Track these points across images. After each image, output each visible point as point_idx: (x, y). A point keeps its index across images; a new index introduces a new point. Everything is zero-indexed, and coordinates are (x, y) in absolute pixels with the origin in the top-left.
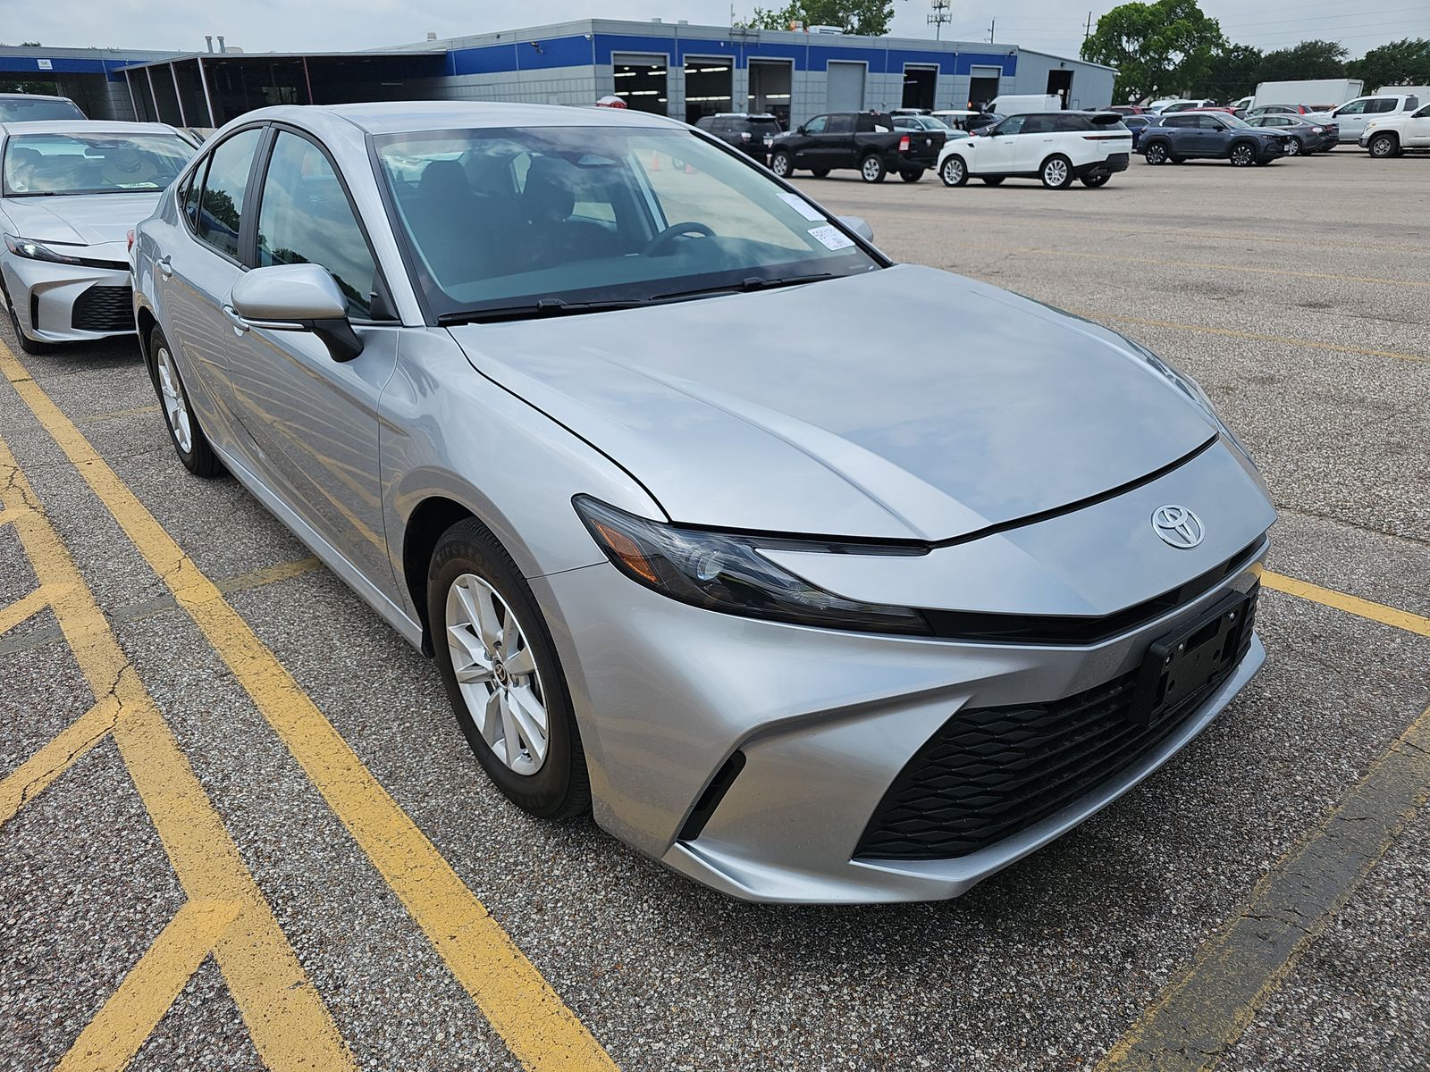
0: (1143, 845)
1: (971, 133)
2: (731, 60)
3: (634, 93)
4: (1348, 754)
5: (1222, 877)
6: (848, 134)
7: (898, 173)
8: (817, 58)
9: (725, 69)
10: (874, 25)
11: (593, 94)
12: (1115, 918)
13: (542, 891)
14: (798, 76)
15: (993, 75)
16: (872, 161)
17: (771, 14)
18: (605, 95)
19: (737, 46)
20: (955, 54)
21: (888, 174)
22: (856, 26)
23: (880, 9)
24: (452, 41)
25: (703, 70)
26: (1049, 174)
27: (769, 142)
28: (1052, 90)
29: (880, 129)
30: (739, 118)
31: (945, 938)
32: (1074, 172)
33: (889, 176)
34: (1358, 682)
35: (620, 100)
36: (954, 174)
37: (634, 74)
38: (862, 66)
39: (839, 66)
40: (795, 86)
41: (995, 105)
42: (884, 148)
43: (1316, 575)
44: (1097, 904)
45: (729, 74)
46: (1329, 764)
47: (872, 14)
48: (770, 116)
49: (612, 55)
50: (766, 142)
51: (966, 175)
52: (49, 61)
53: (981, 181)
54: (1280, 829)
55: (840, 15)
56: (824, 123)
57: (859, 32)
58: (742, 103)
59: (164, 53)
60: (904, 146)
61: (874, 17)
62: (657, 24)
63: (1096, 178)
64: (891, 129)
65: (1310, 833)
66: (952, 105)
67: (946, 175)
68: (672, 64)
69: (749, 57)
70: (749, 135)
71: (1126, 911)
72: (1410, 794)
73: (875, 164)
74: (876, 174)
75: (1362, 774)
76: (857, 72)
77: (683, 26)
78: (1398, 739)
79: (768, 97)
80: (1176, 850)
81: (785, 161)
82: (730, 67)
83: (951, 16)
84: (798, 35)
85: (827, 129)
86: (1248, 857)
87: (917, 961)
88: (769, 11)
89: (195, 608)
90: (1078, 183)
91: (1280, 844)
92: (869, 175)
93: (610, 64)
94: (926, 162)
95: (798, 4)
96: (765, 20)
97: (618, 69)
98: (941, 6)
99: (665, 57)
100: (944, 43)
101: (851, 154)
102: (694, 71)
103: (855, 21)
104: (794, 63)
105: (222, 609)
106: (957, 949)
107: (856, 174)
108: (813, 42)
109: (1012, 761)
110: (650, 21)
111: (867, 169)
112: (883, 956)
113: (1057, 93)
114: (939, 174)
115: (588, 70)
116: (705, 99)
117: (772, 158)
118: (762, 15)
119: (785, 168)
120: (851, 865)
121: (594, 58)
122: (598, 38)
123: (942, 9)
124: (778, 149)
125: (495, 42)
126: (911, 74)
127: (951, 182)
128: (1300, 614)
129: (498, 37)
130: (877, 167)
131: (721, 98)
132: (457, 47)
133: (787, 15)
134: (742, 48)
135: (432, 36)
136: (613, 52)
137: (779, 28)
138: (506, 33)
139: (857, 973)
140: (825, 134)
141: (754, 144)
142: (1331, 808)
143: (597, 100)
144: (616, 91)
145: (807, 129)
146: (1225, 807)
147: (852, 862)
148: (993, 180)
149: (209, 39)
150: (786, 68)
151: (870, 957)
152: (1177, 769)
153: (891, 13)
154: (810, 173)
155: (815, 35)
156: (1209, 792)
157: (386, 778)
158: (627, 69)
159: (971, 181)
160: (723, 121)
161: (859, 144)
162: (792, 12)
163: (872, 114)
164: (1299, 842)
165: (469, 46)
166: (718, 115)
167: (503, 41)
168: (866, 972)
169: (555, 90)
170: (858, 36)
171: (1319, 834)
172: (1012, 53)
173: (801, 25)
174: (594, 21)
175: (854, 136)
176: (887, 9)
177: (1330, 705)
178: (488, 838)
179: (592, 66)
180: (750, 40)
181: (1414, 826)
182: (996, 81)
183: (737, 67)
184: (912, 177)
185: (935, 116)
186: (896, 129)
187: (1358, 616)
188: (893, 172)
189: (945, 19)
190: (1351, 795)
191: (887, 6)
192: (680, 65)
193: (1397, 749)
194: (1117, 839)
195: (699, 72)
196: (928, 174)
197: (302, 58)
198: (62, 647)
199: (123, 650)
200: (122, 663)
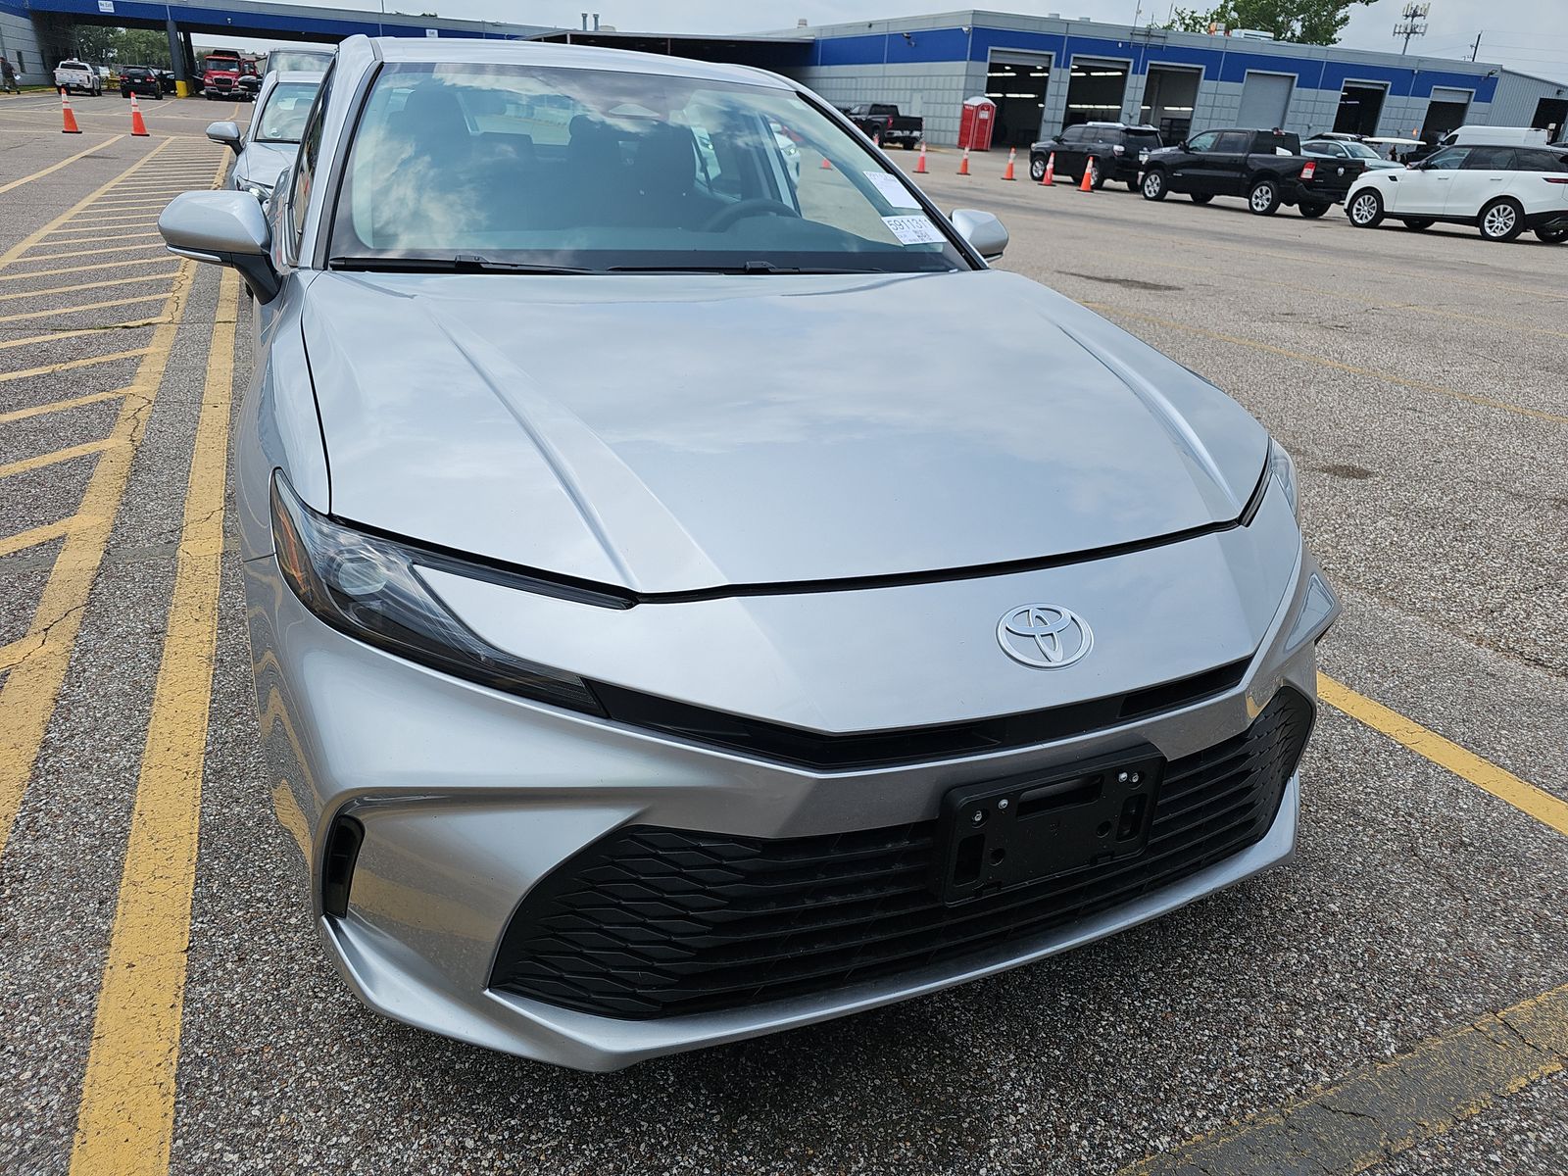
0: (1006, 1070)
1: (1408, 167)
2: (1128, 63)
3: (1008, 95)
4: (1401, 1017)
5: (1085, 1142)
6: (1240, 154)
7: (1296, 206)
8: (1233, 66)
9: (1120, 74)
10: (1320, 32)
11: (961, 93)
12: (896, 1157)
13: (260, 939)
14: (1206, 86)
15: (1461, 99)
16: (1265, 188)
17: (1195, 15)
18: (974, 95)
19: (1141, 48)
20: (1413, 71)
21: (1282, 204)
22: (1298, 33)
23: (1332, 15)
24: (821, 29)
25: (1093, 74)
26: (1490, 222)
27: (1144, 159)
28: (1539, 123)
29: (1281, 152)
30: (1117, 129)
31: (660, 1122)
32: (1525, 221)
33: (1283, 208)
34: (1488, 919)
35: (991, 102)
36: (1365, 211)
37: (1014, 74)
38: (1289, 81)
39: (1263, 77)
40: (1201, 98)
41: (1457, 136)
42: (1282, 174)
43: (1524, 761)
44: (886, 1131)
45: (1123, 80)
46: (1361, 1023)
47: (1320, 19)
48: (1152, 128)
49: (989, 51)
50: (1141, 158)
51: (1381, 214)
52: (436, 31)
53: (1401, 224)
54: (1221, 1096)
55: (1280, 19)
56: (1212, 140)
57: (1301, 40)
58: (1132, 114)
59: (541, 28)
60: (1307, 173)
61: (1321, 23)
62: (1055, 20)
63: (1558, 232)
64: (1296, 152)
65: (1261, 1115)
66: (1399, 133)
67: (1355, 211)
68: (1057, 65)
69: (1149, 62)
70: (1122, 149)
71: (918, 1152)
72: (1458, 1098)
73: (1267, 192)
74: (1266, 204)
75: (1401, 1051)
76: (1283, 86)
77: (1085, 23)
78: (1495, 1013)
79: (1166, 108)
80: (1048, 1086)
81: (1158, 181)
82: (1125, 72)
83: (1426, 27)
84: (1218, 38)
85: (1216, 147)
86: (1145, 1124)
87: (602, 1142)
88: (1193, 12)
89: (187, 561)
90: (1531, 235)
91: (1206, 1118)
92: (1257, 205)
93: (986, 61)
94: (1334, 194)
95: (1231, 5)
96: (1187, 22)
97: (994, 68)
98: (1415, 15)
99: (1050, 56)
100: (1412, 58)
101: (1241, 178)
102: (1084, 74)
103: (1297, 27)
104: (1204, 71)
105: (211, 567)
106: (664, 1139)
107: (1243, 202)
108: (1232, 48)
109: (709, 909)
110: (1046, 16)
111: (1257, 197)
112: (569, 1123)
113: (1545, 127)
114: (1345, 210)
115: (960, 67)
116: (1091, 107)
117: (1144, 176)
118: (1184, 15)
119: (1157, 189)
120: (486, 997)
121: (969, 53)
122: (977, 31)
123: (1416, 18)
124: (1153, 166)
125: (866, 32)
126: (1352, 93)
127: (1360, 222)
128: (1461, 809)
129: (870, 26)
130: (1270, 196)
131: (1110, 107)
132: (826, 35)
133: (1215, 17)
134: (1143, 50)
135: (803, 23)
136: (990, 48)
137: (1203, 31)
138: (879, 23)
139: (521, 1135)
140: (1213, 154)
141: (1128, 159)
142: (1318, 1086)
143: (964, 100)
144: (988, 92)
145: (1191, 146)
146: (1160, 1046)
147: (487, 992)
148: (1417, 224)
149: (585, 16)
150: (1195, 76)
151: (551, 1120)
152: (1130, 977)
153: (1345, 20)
154: (1188, 197)
155: (1238, 40)
156: (1153, 1020)
157: (215, 772)
158: (1007, 68)
159: (1386, 222)
160: (1095, 130)
161: (1252, 167)
162: (1221, 15)
163: (1275, 133)
164: (1235, 1122)
165: (838, 35)
166: (1090, 124)
167: (875, 31)
168: (533, 1137)
169: (920, 87)
170: (1298, 45)
171: (1275, 1120)
172: (1492, 74)
173: (1223, 28)
174: (976, 13)
175: (1246, 158)
176: (1340, 14)
177: (1419, 941)
178: (257, 863)
179: (965, 63)
180: (1154, 41)
181: (1434, 1145)
182: (1462, 108)
183: (1133, 73)
184: (1313, 210)
185: (1367, 143)
186: (1303, 152)
187: (1550, 829)
188: (1290, 204)
189: (1417, 30)
190: (1364, 1077)
191: (1341, 11)
192: (1067, 66)
193: (1482, 1028)
194: (976, 1051)
195: (1089, 76)
196: (1335, 210)
197: (666, 39)
198: (42, 577)
199: (91, 590)
200: (80, 603)
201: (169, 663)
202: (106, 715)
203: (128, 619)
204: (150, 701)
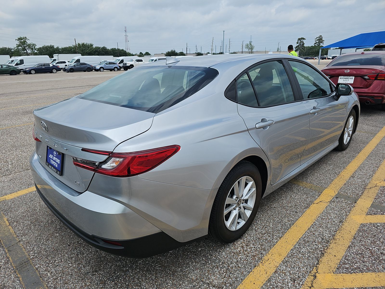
198: (376, 201)
199: (363, 192)
200: (367, 190)
201: (353, 171)
202: (367, 168)
203: (357, 182)
204: (359, 167)
